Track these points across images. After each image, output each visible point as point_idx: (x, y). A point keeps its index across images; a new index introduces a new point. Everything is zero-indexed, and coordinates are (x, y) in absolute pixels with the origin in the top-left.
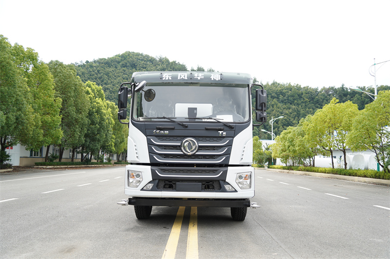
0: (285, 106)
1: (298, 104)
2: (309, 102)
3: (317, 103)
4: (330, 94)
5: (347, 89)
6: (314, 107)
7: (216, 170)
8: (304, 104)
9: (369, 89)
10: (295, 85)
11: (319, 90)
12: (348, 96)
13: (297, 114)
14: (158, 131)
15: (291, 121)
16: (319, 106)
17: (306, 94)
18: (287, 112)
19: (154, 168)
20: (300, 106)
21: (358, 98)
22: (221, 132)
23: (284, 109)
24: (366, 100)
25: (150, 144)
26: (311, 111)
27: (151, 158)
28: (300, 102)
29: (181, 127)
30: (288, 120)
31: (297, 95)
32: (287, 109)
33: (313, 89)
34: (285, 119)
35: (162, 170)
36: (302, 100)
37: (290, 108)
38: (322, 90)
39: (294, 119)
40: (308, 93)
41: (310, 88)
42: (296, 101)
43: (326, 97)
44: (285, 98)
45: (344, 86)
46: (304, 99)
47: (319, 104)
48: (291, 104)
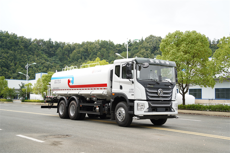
0: (3, 50)
1: (15, 50)
2: (24, 49)
3: (31, 50)
4: (41, 45)
5: (53, 42)
6: (28, 54)
7: (169, 103)
8: (20, 51)
9: (67, 45)
10: (12, 34)
11: (32, 41)
12: (54, 48)
13: (14, 58)
14: (149, 86)
15: (8, 63)
16: (32, 53)
17: (22, 42)
18: (5, 55)
19: (149, 102)
20: (17, 52)
21: (60, 50)
22: (170, 87)
23: (2, 53)
24: (66, 52)
25: (146, 91)
26: (25, 57)
27: (147, 97)
28: (16, 48)
29: (157, 84)
30: (6, 62)
31: (14, 43)
32: (5, 53)
33: (27, 39)
34: (3, 62)
35: (152, 103)
36: (18, 47)
37: (7, 53)
38: (34, 40)
39: (11, 62)
40: (24, 42)
41: (25, 38)
42: (13, 48)
43: (37, 47)
44: (3, 43)
45: (51, 40)
46: (20, 47)
47: (32, 52)
48: (8, 49)
